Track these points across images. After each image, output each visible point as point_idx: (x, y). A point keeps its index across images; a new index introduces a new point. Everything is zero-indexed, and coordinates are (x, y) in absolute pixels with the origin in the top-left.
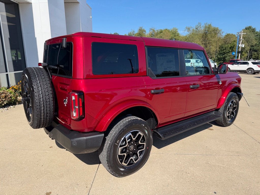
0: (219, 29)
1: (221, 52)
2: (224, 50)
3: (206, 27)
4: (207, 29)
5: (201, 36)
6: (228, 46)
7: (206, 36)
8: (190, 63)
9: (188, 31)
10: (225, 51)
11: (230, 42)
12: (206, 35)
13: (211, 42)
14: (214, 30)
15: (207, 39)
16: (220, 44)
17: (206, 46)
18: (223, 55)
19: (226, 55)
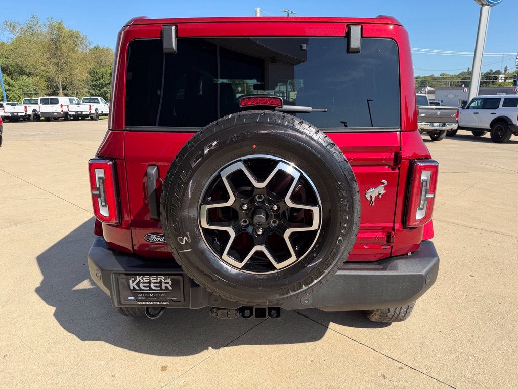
0: (82, 34)
1: (94, 82)
2: (100, 79)
3: (51, 27)
4: (55, 32)
5: (46, 45)
6: (107, 71)
7: (56, 47)
8: (59, 105)
9: (12, 32)
10: (102, 80)
11: (108, 64)
12: (55, 44)
13: (70, 60)
14: (72, 36)
15: (59, 54)
16: (90, 67)
17: (62, 70)
18: (101, 88)
19: (105, 88)
